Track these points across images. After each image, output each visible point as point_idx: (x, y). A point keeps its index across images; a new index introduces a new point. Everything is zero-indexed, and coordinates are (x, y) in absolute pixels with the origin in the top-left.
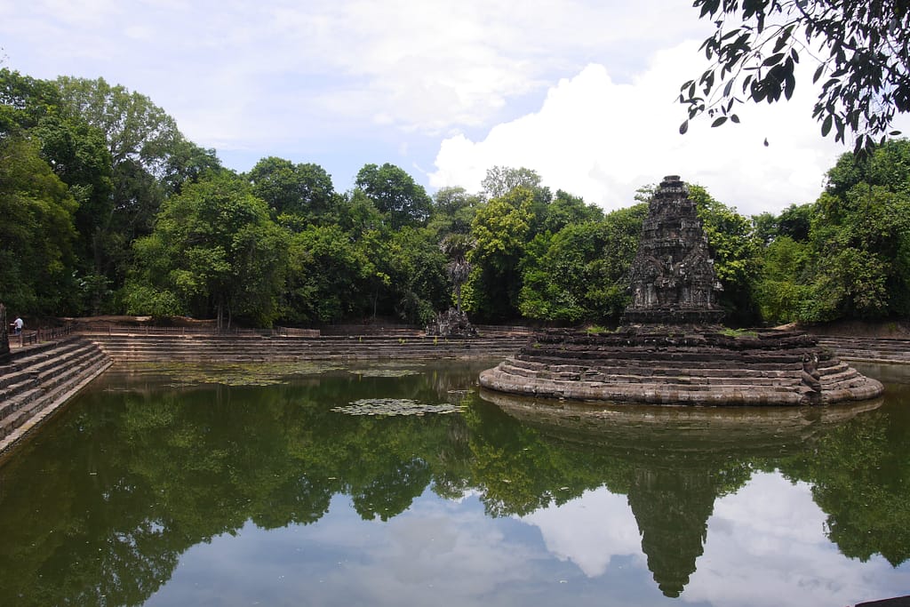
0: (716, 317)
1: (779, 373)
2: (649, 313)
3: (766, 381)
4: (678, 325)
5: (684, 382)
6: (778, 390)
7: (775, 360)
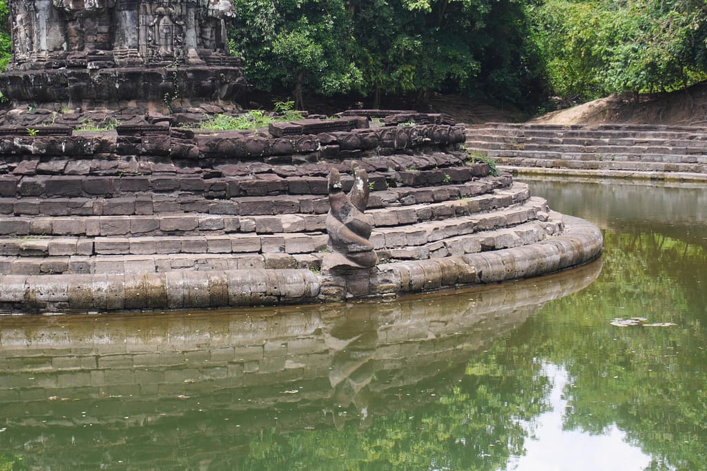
0: (207, 83)
1: (287, 220)
2: (37, 77)
3: (248, 242)
4: (110, 106)
5: (31, 252)
6: (273, 264)
7: (288, 189)
